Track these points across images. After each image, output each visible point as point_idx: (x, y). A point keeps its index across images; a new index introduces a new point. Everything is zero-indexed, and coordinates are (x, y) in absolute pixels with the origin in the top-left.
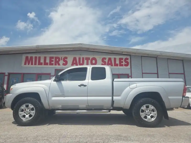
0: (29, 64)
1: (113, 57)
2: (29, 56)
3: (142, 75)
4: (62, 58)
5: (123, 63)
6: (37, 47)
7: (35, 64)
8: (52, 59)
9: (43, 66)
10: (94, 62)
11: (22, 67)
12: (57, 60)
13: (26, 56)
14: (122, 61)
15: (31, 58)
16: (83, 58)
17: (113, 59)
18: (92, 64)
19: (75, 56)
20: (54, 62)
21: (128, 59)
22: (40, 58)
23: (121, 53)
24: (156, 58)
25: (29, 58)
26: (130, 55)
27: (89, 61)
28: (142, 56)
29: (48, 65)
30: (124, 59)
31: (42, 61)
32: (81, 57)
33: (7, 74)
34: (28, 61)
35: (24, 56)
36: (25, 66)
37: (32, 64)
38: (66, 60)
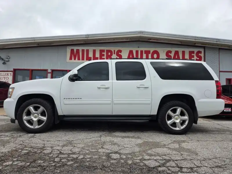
0: (75, 59)
1: (180, 50)
2: (75, 48)
3: (219, 74)
4: (114, 51)
5: (194, 57)
6: (87, 37)
7: (83, 59)
8: (103, 53)
10: (155, 56)
11: (67, 62)
12: (109, 54)
13: (71, 49)
14: (192, 55)
16: (142, 52)
17: (182, 52)
18: (153, 58)
19: (131, 49)
21: (200, 52)
22: (88, 51)
25: (75, 51)
26: (204, 47)
27: (150, 55)
30: (195, 53)
31: (91, 55)
33: (49, 71)
34: (74, 55)
35: (69, 50)
36: (71, 61)
37: (79, 59)
38: (120, 53)
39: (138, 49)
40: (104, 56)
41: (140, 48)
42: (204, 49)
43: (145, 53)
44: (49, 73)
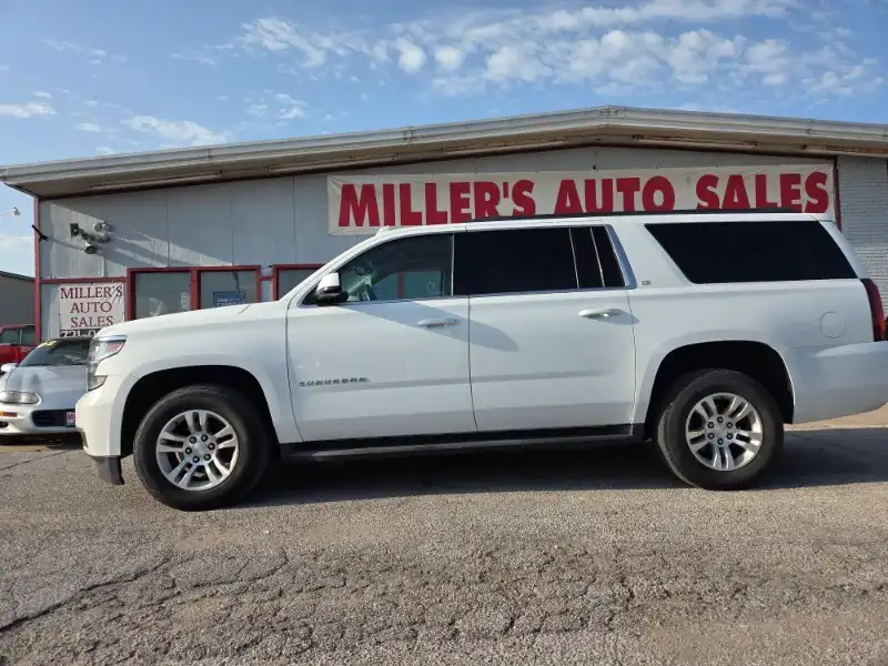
0: (359, 222)
1: (749, 172)
2: (359, 181)
4: (506, 185)
5: (798, 198)
7: (390, 221)
8: (463, 196)
10: (658, 198)
11: (330, 235)
12: (488, 197)
13: (341, 184)
14: (794, 187)
15: (369, 190)
16: (607, 184)
17: (754, 178)
18: (650, 209)
19: (568, 175)
20: (471, 210)
21: (822, 178)
22: (405, 189)
23: (798, 150)
25: (359, 192)
26: (836, 158)
27: (638, 197)
29: (444, 221)
30: (804, 180)
31: (418, 204)
32: (599, 176)
33: (267, 271)
34: (356, 207)
35: (335, 186)
36: (345, 230)
37: (374, 222)
38: (526, 193)
39: (591, 174)
40: (467, 206)
41: (600, 172)
42: (835, 165)
43: (619, 190)
44: (268, 278)
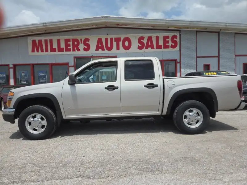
0: (38, 51)
1: (153, 35)
2: (37, 39)
3: (196, 60)
4: (81, 40)
5: (168, 43)
6: (45, 25)
7: (47, 51)
8: (68, 43)
9: (57, 53)
10: (127, 44)
11: (29, 55)
12: (76, 43)
13: (32, 40)
14: (167, 40)
15: (40, 41)
16: (111, 39)
17: (155, 37)
19: (100, 37)
20: (71, 47)
21: (175, 37)
22: (51, 41)
23: (167, 28)
24: (219, 33)
25: (37, 42)
26: (180, 31)
27: (121, 43)
28: (197, 31)
29: (63, 51)
30: (170, 38)
31: (55, 46)
32: (109, 37)
33: (11, 66)
34: (37, 46)
35: (30, 40)
36: (33, 54)
37: (42, 51)
38: (87, 42)
39: (107, 36)
40: (70, 46)
41: (109, 35)
42: (180, 33)
43: (115, 41)
44: (11, 68)
